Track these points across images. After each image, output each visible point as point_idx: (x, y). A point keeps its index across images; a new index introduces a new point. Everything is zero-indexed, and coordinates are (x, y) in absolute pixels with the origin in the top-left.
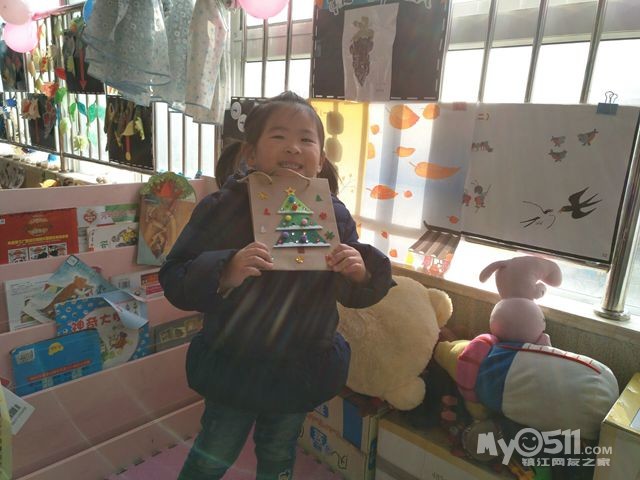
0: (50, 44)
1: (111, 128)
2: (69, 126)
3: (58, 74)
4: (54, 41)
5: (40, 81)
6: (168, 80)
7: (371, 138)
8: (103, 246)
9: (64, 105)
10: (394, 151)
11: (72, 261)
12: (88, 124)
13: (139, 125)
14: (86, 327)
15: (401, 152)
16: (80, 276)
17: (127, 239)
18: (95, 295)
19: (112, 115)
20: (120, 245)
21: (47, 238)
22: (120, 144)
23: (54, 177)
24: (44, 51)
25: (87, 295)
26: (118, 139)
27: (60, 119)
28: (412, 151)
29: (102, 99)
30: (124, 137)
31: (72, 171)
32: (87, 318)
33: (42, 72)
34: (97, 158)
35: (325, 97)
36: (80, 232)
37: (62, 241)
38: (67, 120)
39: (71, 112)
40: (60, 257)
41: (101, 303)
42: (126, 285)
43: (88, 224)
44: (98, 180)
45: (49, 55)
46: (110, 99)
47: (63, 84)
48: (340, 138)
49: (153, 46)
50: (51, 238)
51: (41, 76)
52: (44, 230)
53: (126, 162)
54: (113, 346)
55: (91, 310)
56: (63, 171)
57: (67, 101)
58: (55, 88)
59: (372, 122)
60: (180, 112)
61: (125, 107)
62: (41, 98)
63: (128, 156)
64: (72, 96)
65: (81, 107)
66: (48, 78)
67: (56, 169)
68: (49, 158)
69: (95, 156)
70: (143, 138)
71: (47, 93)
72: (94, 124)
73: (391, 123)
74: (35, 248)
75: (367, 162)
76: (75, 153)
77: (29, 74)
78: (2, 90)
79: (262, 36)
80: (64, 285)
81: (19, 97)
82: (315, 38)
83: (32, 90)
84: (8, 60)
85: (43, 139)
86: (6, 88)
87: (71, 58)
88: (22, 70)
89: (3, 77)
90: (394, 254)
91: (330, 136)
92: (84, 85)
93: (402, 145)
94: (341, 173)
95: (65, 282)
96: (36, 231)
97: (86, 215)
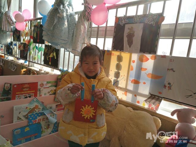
0: (29, 29)
1: (45, 54)
2: (32, 53)
3: (31, 37)
4: (31, 28)
5: (25, 39)
6: (67, 42)
7: (132, 64)
8: (45, 95)
9: (32, 47)
10: (140, 69)
11: (35, 100)
12: (38, 53)
13: (55, 54)
14: (37, 122)
15: (142, 69)
16: (37, 105)
17: (52, 93)
18: (41, 111)
19: (46, 50)
20: (50, 94)
21: (28, 92)
22: (48, 60)
23: (26, 68)
24: (27, 30)
25: (39, 111)
26: (47, 58)
27: (30, 50)
28: (146, 69)
29: (44, 45)
30: (49, 57)
31: (31, 66)
32: (38, 119)
33: (26, 37)
34: (40, 63)
35: (117, 50)
36: (38, 90)
37: (33, 93)
38: (32, 51)
39: (33, 49)
40: (31, 98)
41: (43, 114)
42: (51, 108)
43: (41, 87)
44: (39, 70)
45: (29, 32)
46: (46, 46)
47: (32, 40)
48: (121, 63)
49: (63, 32)
50: (29, 92)
51: (25, 38)
52: (28, 89)
53: (49, 65)
54: (45, 129)
55: (39, 116)
56: (29, 66)
58: (29, 41)
59: (133, 59)
60: (68, 51)
61: (50, 49)
62: (25, 44)
63: (50, 63)
64: (34, 44)
65: (37, 48)
66: (28, 38)
67: (27, 65)
68: (25, 62)
69: (39, 62)
70: (56, 58)
71: (27, 43)
72: (40, 53)
73: (139, 60)
74: (24, 95)
75: (130, 72)
76: (33, 61)
77: (22, 37)
78: (12, 41)
79: (97, 30)
80: (32, 108)
81: (18, 43)
82: (115, 32)
83: (22, 41)
84: (16, 32)
85: (24, 56)
86: (14, 40)
87: (35, 33)
88: (20, 35)
89: (13, 37)
90: (138, 102)
91: (118, 62)
92: (38, 41)
93: (143, 67)
94: (121, 74)
95: (32, 106)
96: (25, 89)
97: (40, 84)
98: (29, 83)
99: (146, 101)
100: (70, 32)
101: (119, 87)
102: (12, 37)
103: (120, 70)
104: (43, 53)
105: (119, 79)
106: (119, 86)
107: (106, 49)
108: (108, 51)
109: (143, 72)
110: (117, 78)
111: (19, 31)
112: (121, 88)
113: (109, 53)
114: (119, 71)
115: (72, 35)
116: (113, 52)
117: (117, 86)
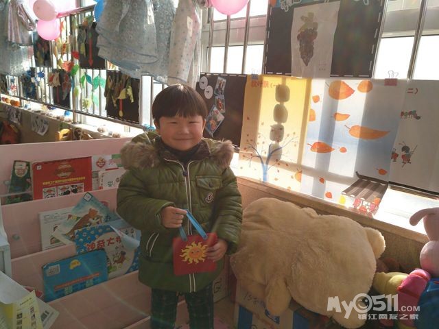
0: (69, 34)
1: (109, 93)
2: (80, 91)
3: (74, 55)
4: (71, 33)
5: (61, 60)
6: (155, 59)
7: (312, 105)
8: (110, 185)
9: (77, 77)
10: (332, 116)
11: (88, 197)
12: (93, 90)
13: (130, 91)
14: (96, 247)
15: (338, 117)
16: (93, 209)
18: (103, 224)
19: (110, 84)
21: (71, 180)
22: (115, 105)
23: (69, 127)
24: (64, 39)
25: (98, 223)
26: (114, 102)
27: (74, 86)
28: (347, 116)
29: (104, 72)
30: (119, 100)
31: (80, 123)
32: (97, 241)
33: (62, 54)
34: (98, 115)
35: (275, 73)
36: (94, 175)
37: (81, 181)
38: (78, 87)
39: (81, 81)
40: (79, 194)
41: (108, 229)
43: (98, 169)
44: (99, 130)
45: (68, 42)
46: (109, 73)
47: (77, 62)
48: (286, 104)
49: (146, 36)
50: (73, 179)
51: (62, 57)
52: (68, 174)
53: (119, 117)
54: (116, 261)
55: (100, 235)
56: (74, 123)
57: (79, 75)
58: (71, 65)
59: (314, 93)
60: (161, 82)
61: (120, 79)
62: (61, 72)
63: (121, 114)
64: (83, 71)
65: (89, 78)
66: (66, 58)
67: (69, 121)
68: (66, 114)
69: (97, 113)
70: (132, 101)
71: (66, 69)
72: (97, 90)
73: (330, 95)
74: (61, 187)
75: (309, 123)
76: (83, 110)
77: (54, 56)
78: (34, 66)
79: (225, 28)
80: (82, 215)
81: (46, 71)
82: (268, 29)
83: (55, 66)
84: (40, 46)
85: (62, 100)
86: (37, 64)
87: (83, 45)
88: (48, 52)
89: (35, 57)
90: (329, 195)
91: (279, 103)
92: (91, 63)
93: (338, 112)
94: (286, 131)
95: (83, 213)
96: (63, 174)
97: (98, 162)
98: (69, 161)
99: (347, 191)
100: (162, 36)
101: (282, 162)
102: (33, 57)
103: (284, 122)
104: (103, 90)
105: (281, 144)
106: (283, 158)
107: (248, 72)
108: (254, 77)
109: (339, 125)
110: (278, 141)
111: (47, 43)
112: (287, 165)
113: (257, 81)
114: (282, 124)
115: (166, 43)
116: (266, 79)
117: (277, 160)
